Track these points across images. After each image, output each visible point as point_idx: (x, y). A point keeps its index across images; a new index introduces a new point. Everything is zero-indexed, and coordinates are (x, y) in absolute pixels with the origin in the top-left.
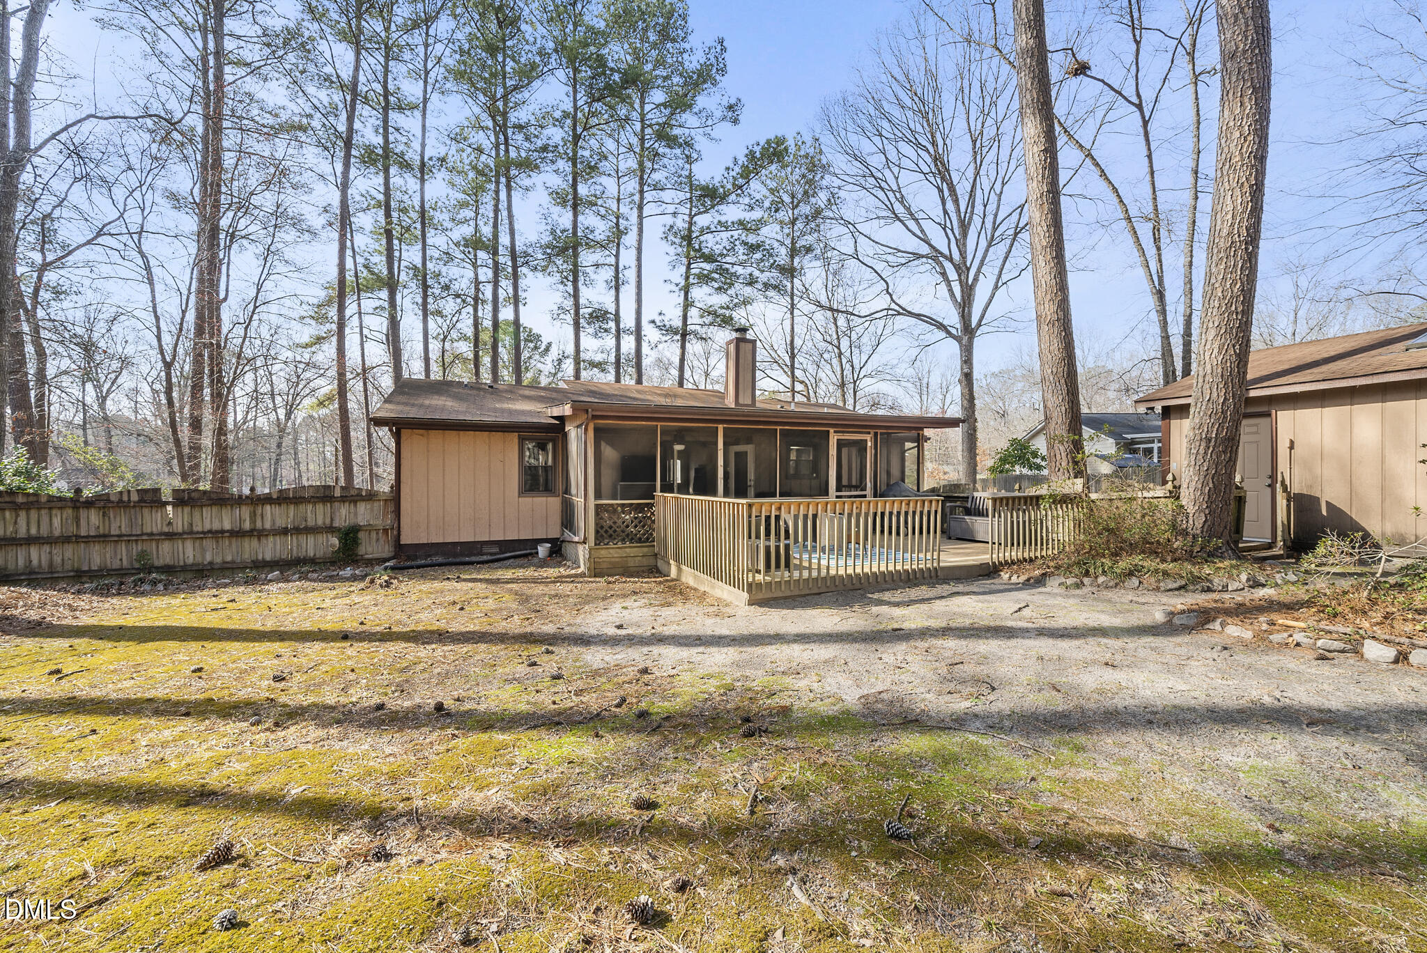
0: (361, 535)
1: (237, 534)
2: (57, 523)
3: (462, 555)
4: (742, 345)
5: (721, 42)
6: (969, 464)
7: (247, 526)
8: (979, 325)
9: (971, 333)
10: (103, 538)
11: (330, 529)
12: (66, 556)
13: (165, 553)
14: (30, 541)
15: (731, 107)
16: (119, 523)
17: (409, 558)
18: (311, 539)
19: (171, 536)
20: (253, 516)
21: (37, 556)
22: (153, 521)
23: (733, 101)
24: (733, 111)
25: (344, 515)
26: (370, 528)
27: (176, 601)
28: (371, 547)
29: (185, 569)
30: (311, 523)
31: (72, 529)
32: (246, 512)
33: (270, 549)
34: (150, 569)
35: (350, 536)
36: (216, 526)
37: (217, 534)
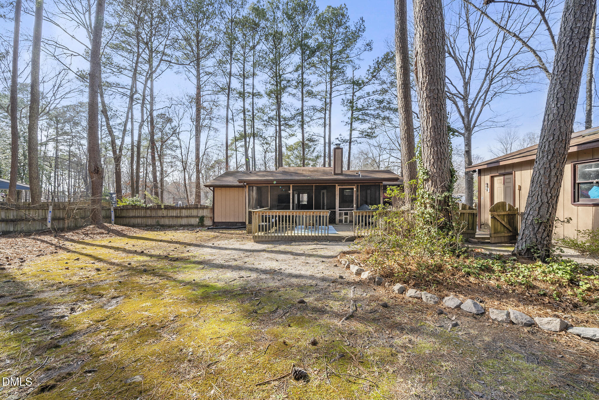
0: (205, 219)
1: (177, 217)
2: (142, 213)
3: (231, 226)
4: (337, 150)
5: (362, 19)
6: (468, 195)
7: (179, 215)
8: (474, 126)
9: (469, 131)
10: (151, 217)
11: (197, 217)
12: (144, 221)
13: (163, 221)
14: (138, 217)
15: (368, 45)
16: (154, 214)
17: (216, 226)
18: (193, 219)
19: (163, 217)
20: (180, 212)
21: (139, 221)
22: (160, 213)
23: (367, 42)
24: (369, 46)
25: (201, 213)
26: (207, 217)
27: (162, 233)
28: (208, 222)
29: (166, 226)
30: (193, 215)
31: (145, 215)
32: (179, 211)
33: (184, 221)
34: (159, 225)
35: (202, 219)
36: (172, 215)
37: (172, 217)
